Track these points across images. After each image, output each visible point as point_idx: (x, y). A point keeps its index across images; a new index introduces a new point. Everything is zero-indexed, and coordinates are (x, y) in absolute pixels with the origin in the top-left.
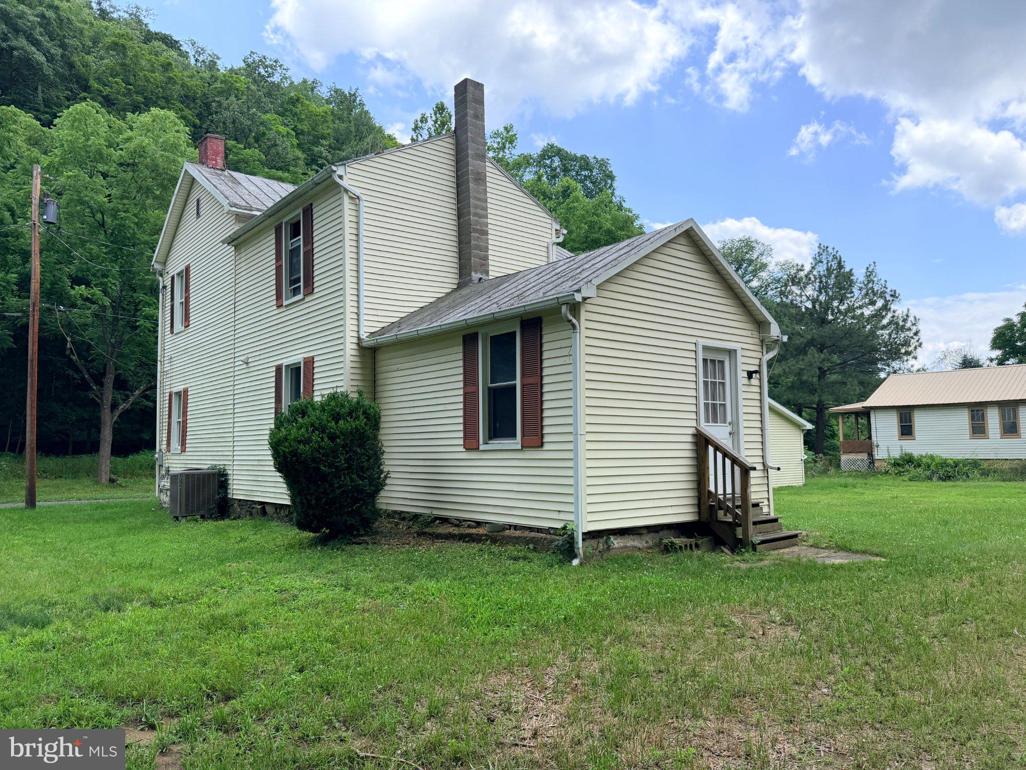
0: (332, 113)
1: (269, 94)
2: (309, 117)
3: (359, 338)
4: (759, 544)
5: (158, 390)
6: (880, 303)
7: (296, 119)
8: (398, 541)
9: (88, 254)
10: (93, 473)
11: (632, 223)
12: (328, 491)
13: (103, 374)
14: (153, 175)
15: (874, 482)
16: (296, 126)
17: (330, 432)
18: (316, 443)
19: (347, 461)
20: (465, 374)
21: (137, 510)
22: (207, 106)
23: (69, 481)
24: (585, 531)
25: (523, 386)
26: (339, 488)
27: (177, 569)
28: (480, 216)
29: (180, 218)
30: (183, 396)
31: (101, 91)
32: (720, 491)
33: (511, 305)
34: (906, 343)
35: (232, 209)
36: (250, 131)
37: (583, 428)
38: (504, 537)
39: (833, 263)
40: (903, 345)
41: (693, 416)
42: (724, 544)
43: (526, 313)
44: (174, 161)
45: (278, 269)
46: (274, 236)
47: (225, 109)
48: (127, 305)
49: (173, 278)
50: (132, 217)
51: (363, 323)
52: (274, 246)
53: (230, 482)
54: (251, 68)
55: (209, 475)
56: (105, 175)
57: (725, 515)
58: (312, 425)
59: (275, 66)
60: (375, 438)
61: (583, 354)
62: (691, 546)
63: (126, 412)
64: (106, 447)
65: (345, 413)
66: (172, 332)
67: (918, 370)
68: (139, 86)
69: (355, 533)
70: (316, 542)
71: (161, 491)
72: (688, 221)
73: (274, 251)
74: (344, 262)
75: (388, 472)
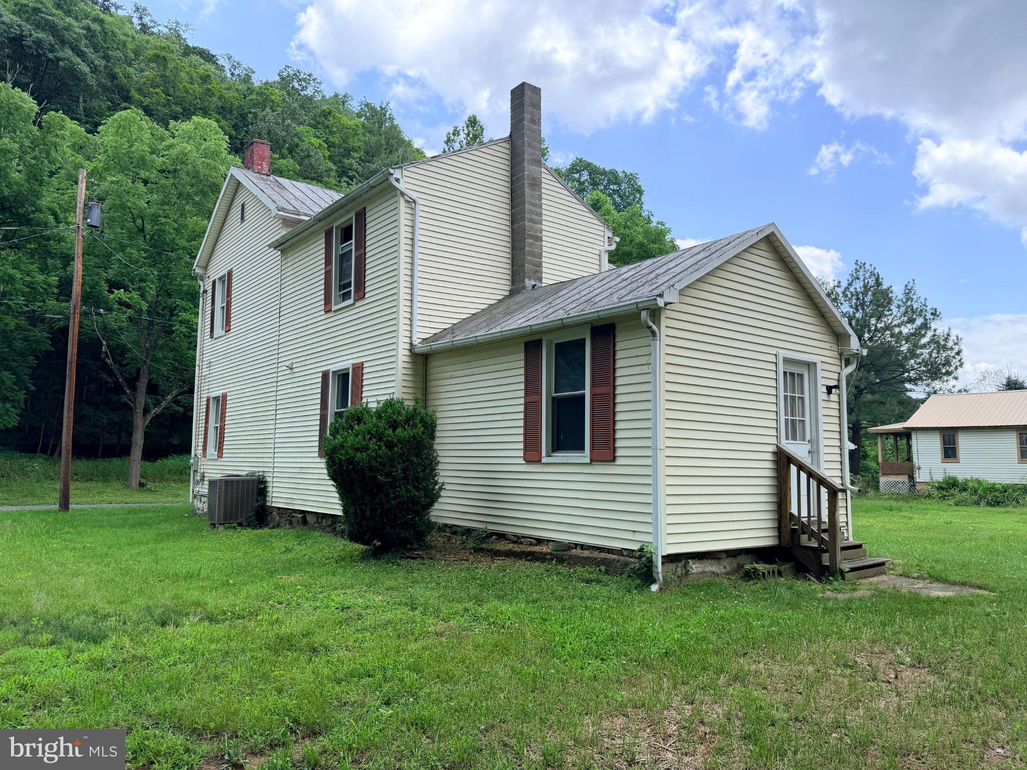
0: (363, 126)
1: (302, 107)
2: (340, 130)
3: (411, 344)
4: (849, 572)
5: (195, 395)
6: (919, 321)
7: (327, 131)
8: (455, 557)
9: (127, 258)
10: (123, 477)
11: (664, 236)
12: (384, 501)
13: (137, 378)
14: (194, 181)
15: (920, 506)
16: (327, 139)
17: (388, 440)
18: (373, 451)
19: (404, 470)
20: (527, 382)
21: (170, 516)
22: (243, 117)
23: (100, 485)
24: (665, 554)
25: (593, 396)
26: (395, 499)
27: (228, 582)
28: (535, 222)
29: (224, 223)
30: (221, 402)
31: (142, 102)
32: (804, 513)
33: (581, 311)
34: (947, 363)
35: (279, 213)
36: (285, 141)
37: (662, 443)
38: (571, 557)
39: (870, 280)
40: (944, 365)
41: (774, 432)
42: (809, 571)
43: (600, 319)
44: (215, 168)
45: (328, 274)
46: (323, 240)
47: (261, 120)
48: (162, 310)
49: (214, 282)
50: (173, 223)
51: (416, 329)
52: (323, 251)
53: (270, 489)
54: (285, 81)
55: (248, 481)
56: (146, 182)
57: (810, 540)
58: (369, 433)
59: (309, 80)
60: (431, 447)
61: (663, 363)
62: (773, 572)
63: (157, 417)
64: (137, 452)
65: (401, 421)
66: (212, 336)
67: (960, 391)
68: (178, 97)
69: (408, 546)
70: (368, 556)
71: (195, 497)
72: (770, 225)
73: (323, 256)
74: (399, 266)
75: (443, 484)
